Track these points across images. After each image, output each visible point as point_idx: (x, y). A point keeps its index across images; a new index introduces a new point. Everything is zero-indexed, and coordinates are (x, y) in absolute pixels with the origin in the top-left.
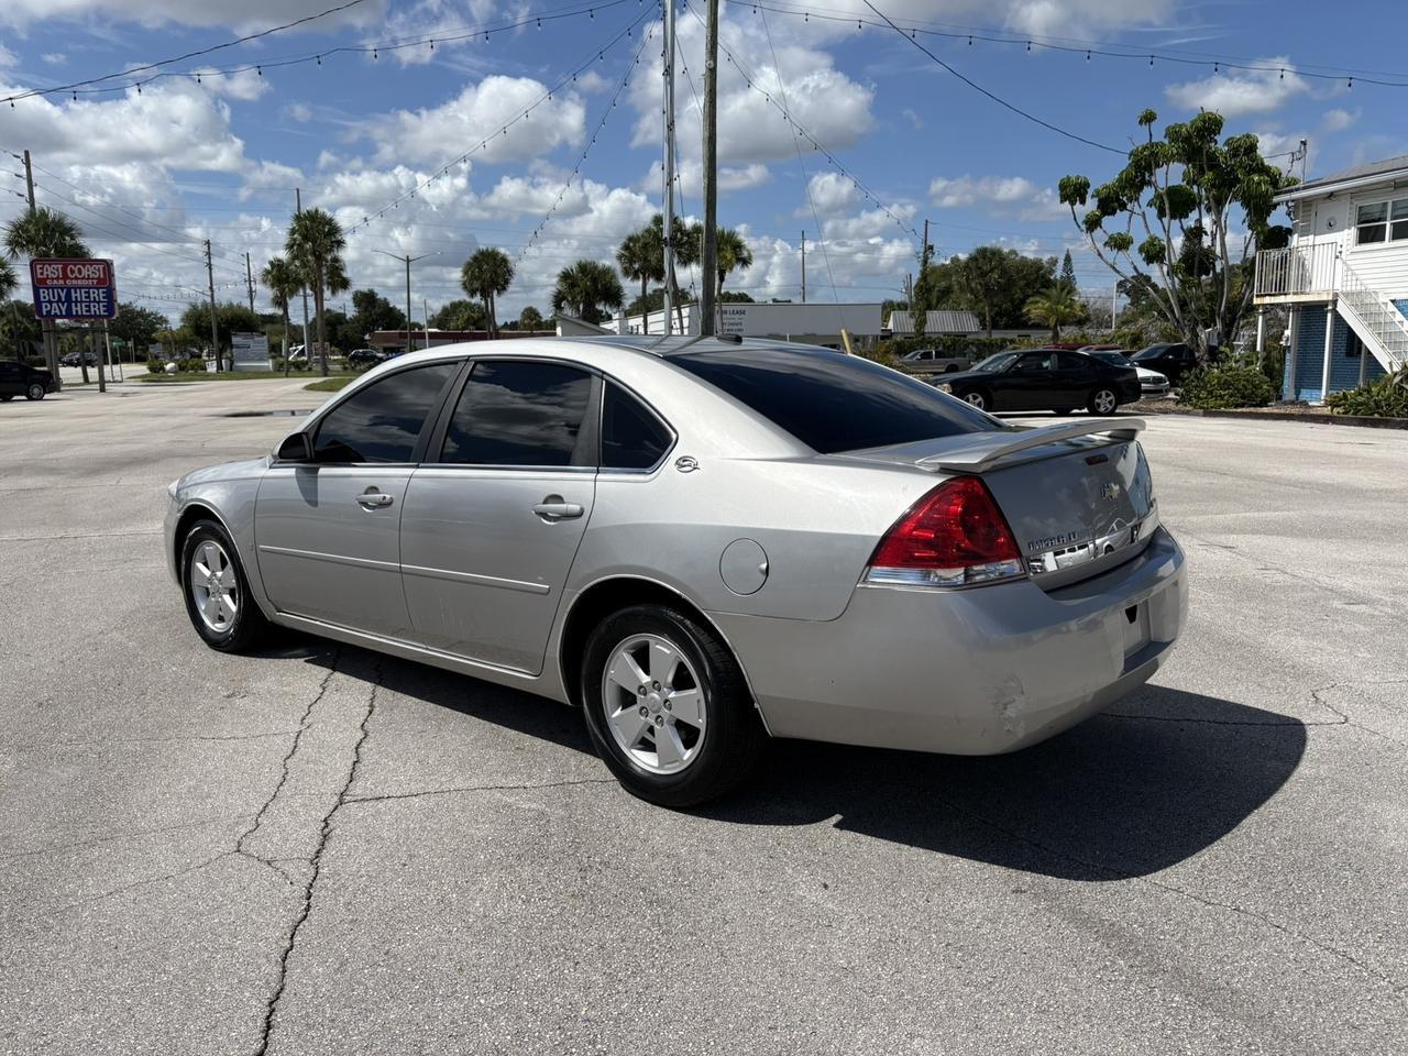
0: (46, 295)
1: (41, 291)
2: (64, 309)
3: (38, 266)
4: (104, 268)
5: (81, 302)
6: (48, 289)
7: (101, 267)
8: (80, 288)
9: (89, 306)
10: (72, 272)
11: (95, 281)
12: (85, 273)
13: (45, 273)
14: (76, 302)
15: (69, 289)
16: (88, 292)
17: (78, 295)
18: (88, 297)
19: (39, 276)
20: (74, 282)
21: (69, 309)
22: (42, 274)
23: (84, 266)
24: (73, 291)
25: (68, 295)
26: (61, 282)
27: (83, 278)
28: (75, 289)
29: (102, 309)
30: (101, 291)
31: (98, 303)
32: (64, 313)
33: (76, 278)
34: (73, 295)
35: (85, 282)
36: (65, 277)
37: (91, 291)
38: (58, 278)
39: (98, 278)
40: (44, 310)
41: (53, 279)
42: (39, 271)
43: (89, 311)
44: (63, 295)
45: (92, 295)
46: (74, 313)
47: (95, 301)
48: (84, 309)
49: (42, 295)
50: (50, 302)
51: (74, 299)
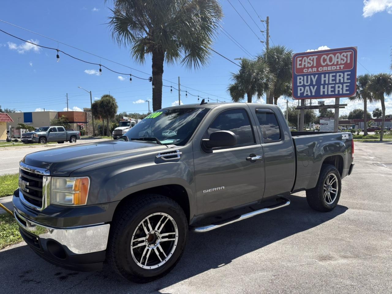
0: (301, 81)
1: (298, 78)
2: (313, 91)
3: (299, 59)
4: (351, 55)
5: (329, 84)
6: (303, 76)
7: (349, 54)
8: (329, 73)
9: (334, 87)
10: (325, 60)
11: (342, 66)
12: (335, 60)
13: (303, 63)
14: (325, 84)
15: (320, 74)
16: (335, 76)
17: (327, 79)
18: (335, 80)
19: (298, 67)
20: (325, 69)
21: (318, 91)
22: (300, 65)
23: (335, 55)
24: (323, 76)
25: (319, 80)
26: (315, 69)
27: (333, 65)
28: (325, 74)
29: (345, 88)
30: (346, 74)
31: (342, 84)
32: (313, 94)
33: (327, 65)
34: (323, 79)
35: (334, 68)
36: (319, 65)
37: (338, 74)
38: (312, 67)
39: (346, 64)
40: (299, 92)
41: (308, 68)
42: (299, 62)
43: (334, 91)
44: (314, 80)
45: (338, 78)
46: (322, 93)
47: (340, 83)
48: (330, 89)
49: (298, 81)
50: (304, 86)
51: (322, 83)
